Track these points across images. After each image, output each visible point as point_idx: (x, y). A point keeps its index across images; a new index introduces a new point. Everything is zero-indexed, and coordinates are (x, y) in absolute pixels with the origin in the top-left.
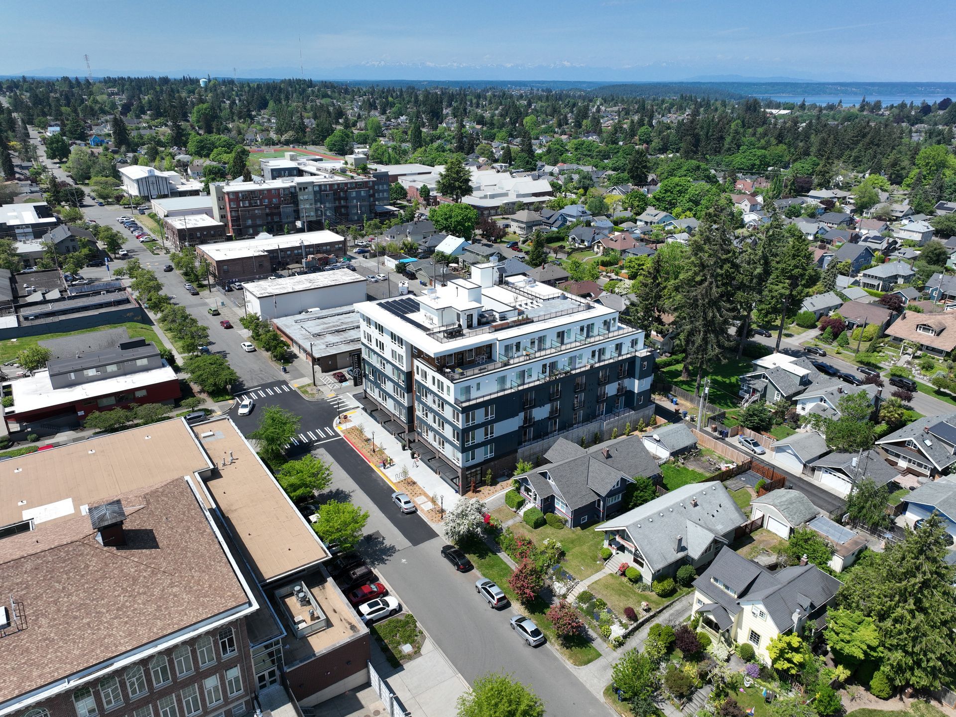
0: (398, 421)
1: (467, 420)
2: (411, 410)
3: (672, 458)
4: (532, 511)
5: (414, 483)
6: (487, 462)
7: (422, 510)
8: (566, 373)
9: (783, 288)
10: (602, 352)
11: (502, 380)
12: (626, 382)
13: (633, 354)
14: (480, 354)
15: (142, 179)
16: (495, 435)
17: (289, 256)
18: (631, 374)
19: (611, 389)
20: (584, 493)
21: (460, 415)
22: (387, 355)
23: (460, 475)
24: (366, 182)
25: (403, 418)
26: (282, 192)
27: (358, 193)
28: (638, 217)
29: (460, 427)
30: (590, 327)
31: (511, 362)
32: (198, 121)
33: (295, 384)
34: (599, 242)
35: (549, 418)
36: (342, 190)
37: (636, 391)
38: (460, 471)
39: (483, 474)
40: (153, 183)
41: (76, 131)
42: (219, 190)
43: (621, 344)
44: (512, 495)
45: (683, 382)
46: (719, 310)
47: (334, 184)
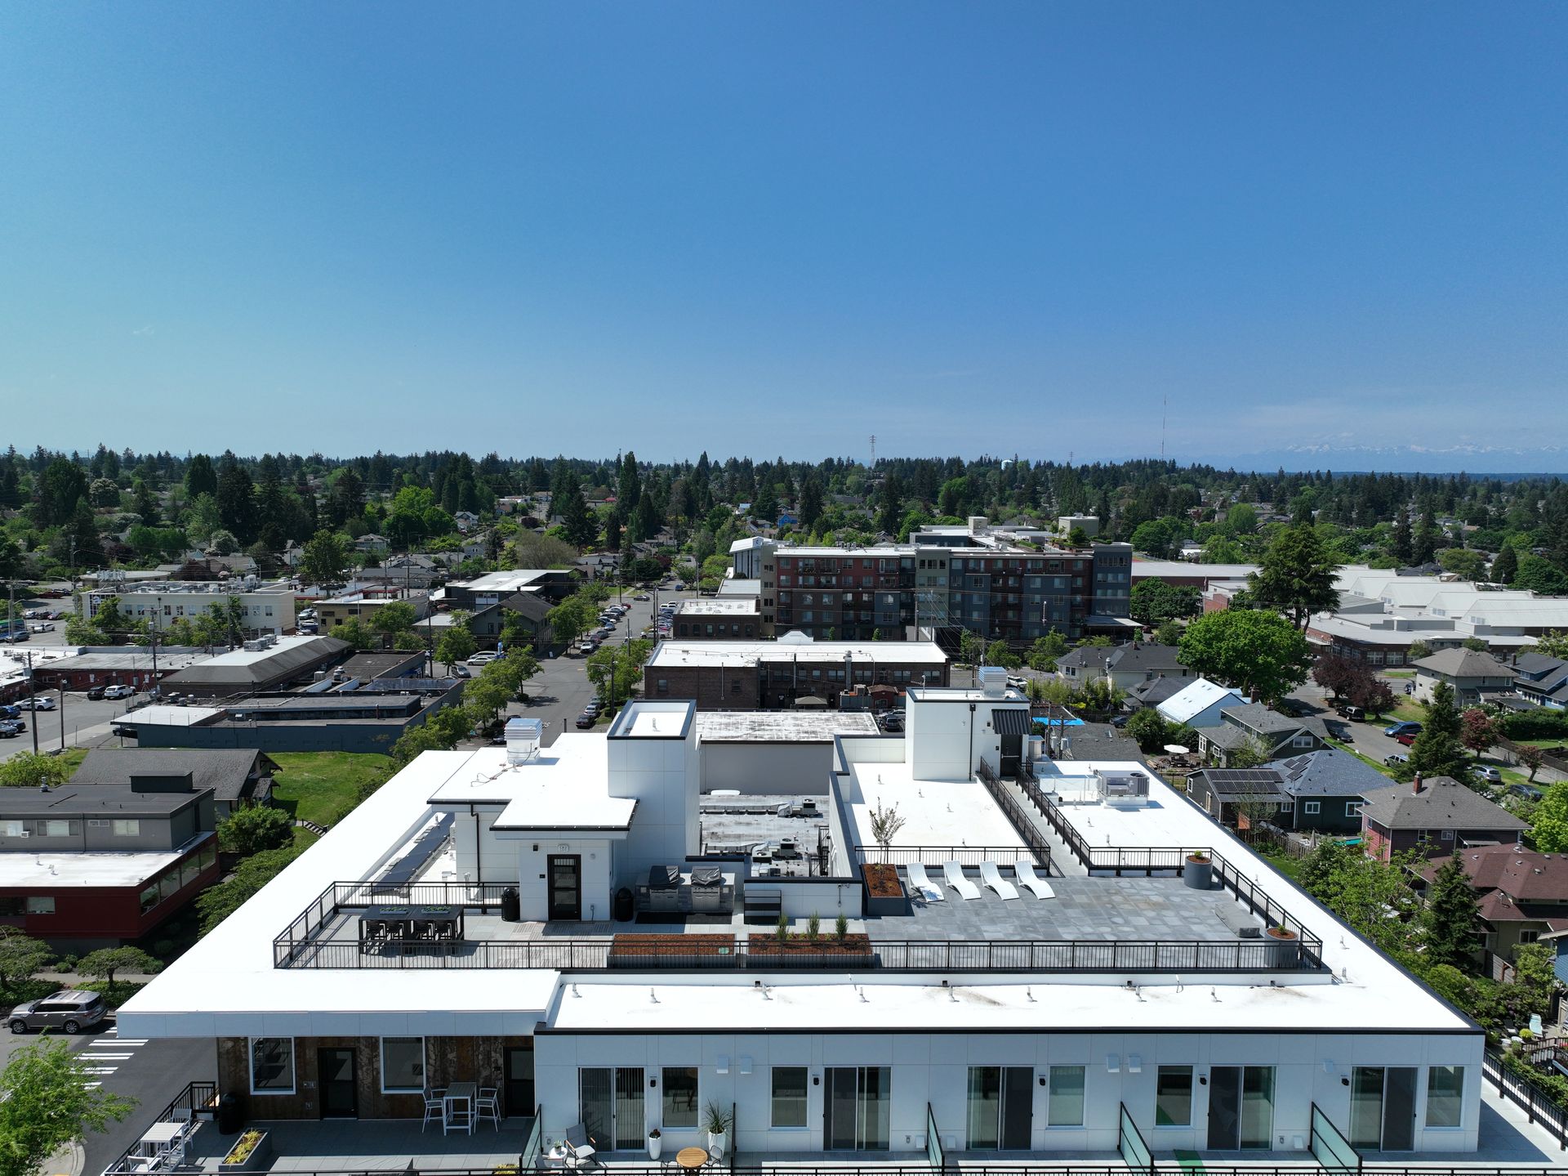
17: (819, 681)
27: (1048, 582)
36: (1011, 573)
40: (758, 561)
41: (765, 507)
47: (996, 559)
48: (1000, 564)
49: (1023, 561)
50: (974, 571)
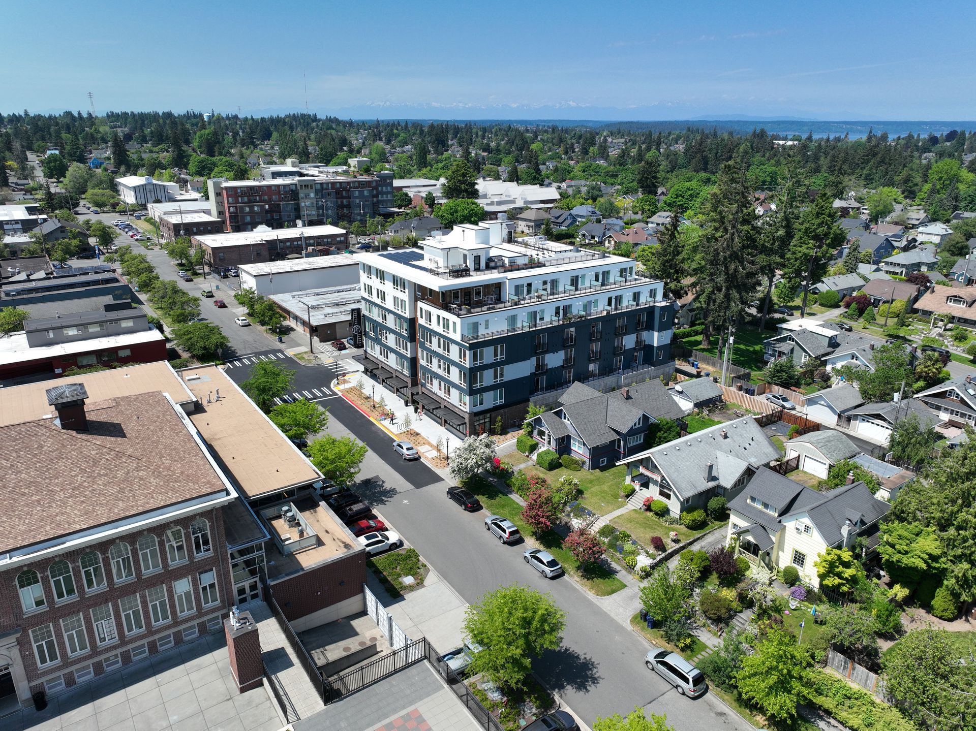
0: (401, 376)
1: (475, 359)
2: (414, 361)
3: (696, 410)
4: (547, 452)
5: (418, 434)
6: (496, 408)
7: (426, 458)
8: (581, 317)
9: (807, 248)
10: (619, 299)
11: (513, 319)
12: (645, 335)
13: (652, 304)
14: (489, 294)
15: (139, 186)
16: (505, 379)
17: (288, 248)
18: (650, 327)
19: (629, 341)
20: (603, 432)
21: (467, 352)
22: (389, 304)
23: (467, 421)
24: (369, 182)
25: (406, 372)
26: (282, 188)
27: (361, 192)
28: (648, 220)
29: (467, 366)
30: (606, 274)
31: (522, 302)
32: (200, 147)
33: (290, 353)
34: (610, 237)
35: (562, 367)
36: (345, 189)
37: (655, 345)
38: (467, 416)
39: (492, 421)
40: (150, 191)
41: (75, 153)
42: (216, 185)
43: (639, 293)
44: (524, 439)
45: (703, 350)
46: (741, 263)
47: (336, 183)
48: (338, 185)
49: (349, 183)
50: (326, 189)
